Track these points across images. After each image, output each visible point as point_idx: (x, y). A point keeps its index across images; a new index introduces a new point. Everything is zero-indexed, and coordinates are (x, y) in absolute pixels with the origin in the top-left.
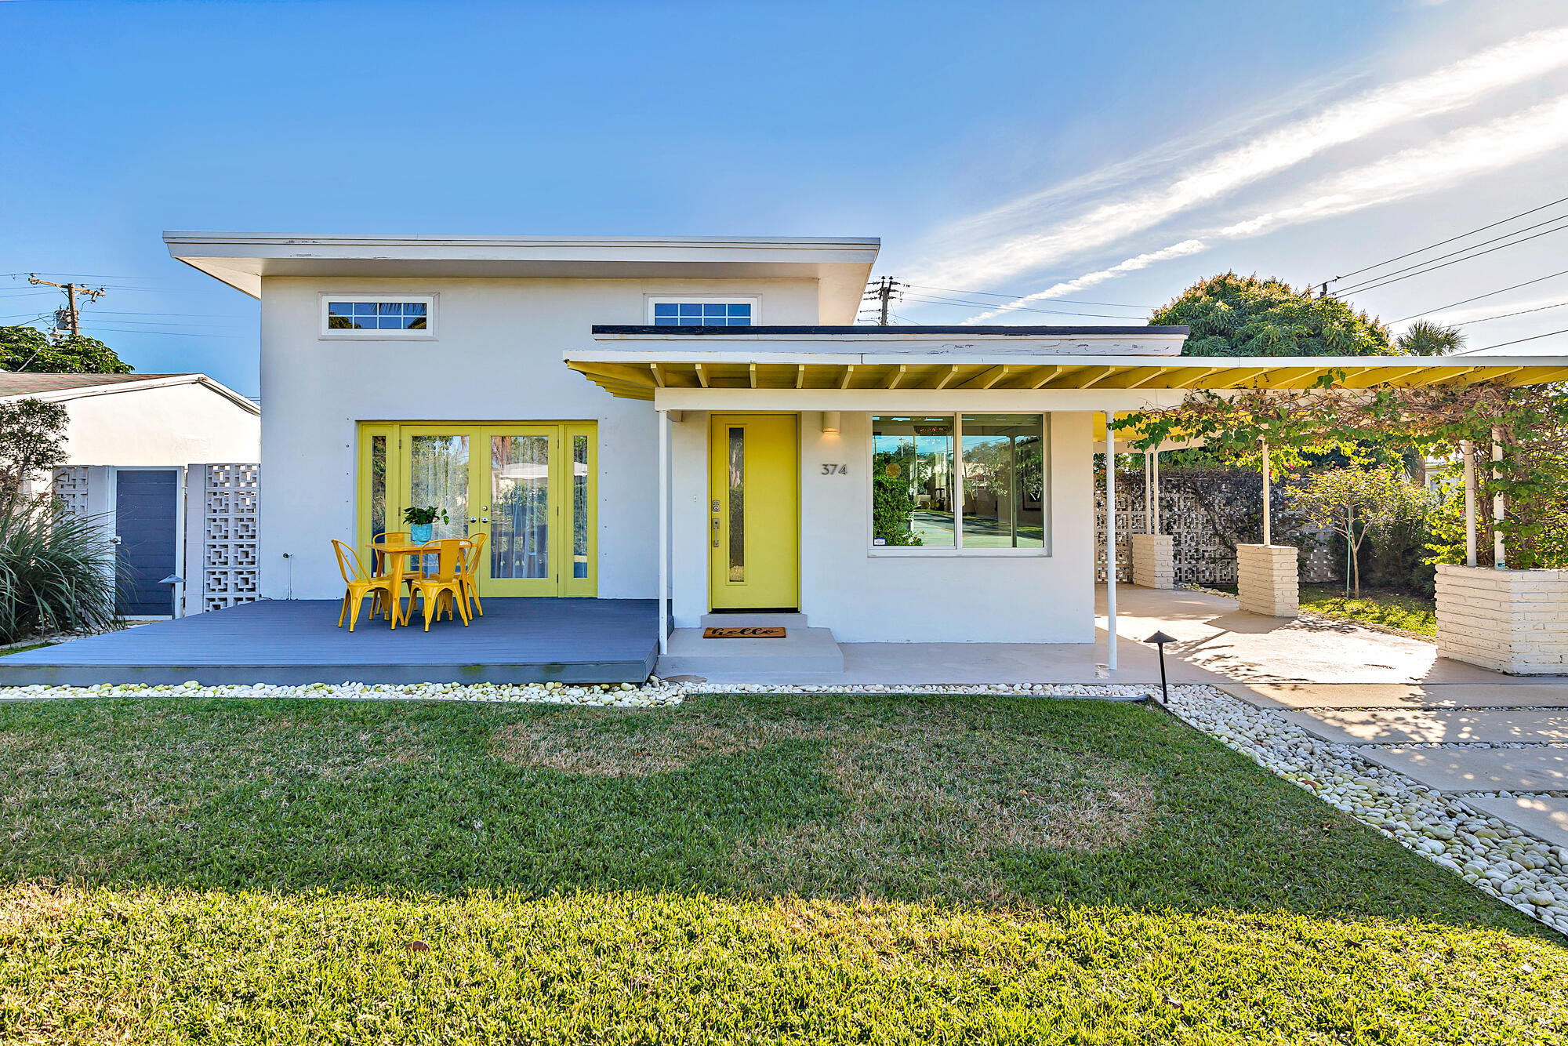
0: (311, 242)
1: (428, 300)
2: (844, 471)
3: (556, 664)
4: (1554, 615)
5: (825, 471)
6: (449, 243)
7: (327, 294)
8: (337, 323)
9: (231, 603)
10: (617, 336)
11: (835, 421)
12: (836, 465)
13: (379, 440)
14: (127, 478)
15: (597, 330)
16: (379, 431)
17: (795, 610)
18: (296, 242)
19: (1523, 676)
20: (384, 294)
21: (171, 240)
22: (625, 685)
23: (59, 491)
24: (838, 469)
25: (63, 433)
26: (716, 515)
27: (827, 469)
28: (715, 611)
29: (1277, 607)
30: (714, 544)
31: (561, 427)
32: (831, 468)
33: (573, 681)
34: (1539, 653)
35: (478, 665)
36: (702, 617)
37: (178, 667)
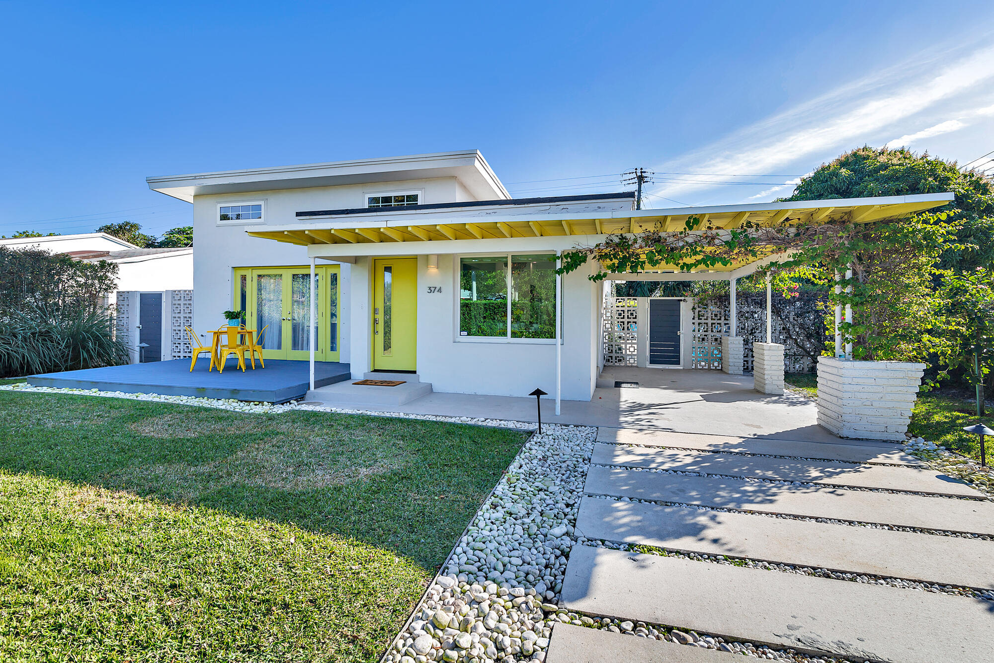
0: (203, 177)
1: (262, 203)
2: (440, 290)
3: (236, 390)
4: (881, 395)
5: (430, 291)
6: (260, 172)
7: (219, 203)
8: (224, 217)
9: (182, 358)
10: (308, 217)
11: (433, 260)
12: (436, 288)
13: (244, 278)
14: (144, 297)
15: (299, 214)
16: (243, 272)
17: (415, 372)
18: (197, 178)
19: (852, 439)
20: (243, 201)
21: (150, 181)
22: (265, 403)
23: (120, 303)
24: (437, 289)
25: (117, 276)
26: (377, 316)
27: (431, 290)
28: (375, 371)
29: (766, 387)
30: (375, 332)
31: (324, 269)
32: (433, 289)
33: (243, 399)
34: (867, 424)
35: (203, 388)
36: (364, 373)
37: (93, 382)
